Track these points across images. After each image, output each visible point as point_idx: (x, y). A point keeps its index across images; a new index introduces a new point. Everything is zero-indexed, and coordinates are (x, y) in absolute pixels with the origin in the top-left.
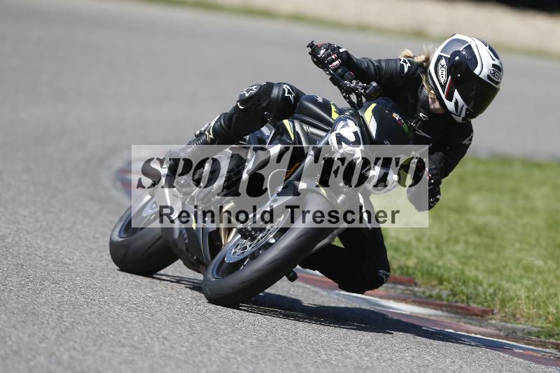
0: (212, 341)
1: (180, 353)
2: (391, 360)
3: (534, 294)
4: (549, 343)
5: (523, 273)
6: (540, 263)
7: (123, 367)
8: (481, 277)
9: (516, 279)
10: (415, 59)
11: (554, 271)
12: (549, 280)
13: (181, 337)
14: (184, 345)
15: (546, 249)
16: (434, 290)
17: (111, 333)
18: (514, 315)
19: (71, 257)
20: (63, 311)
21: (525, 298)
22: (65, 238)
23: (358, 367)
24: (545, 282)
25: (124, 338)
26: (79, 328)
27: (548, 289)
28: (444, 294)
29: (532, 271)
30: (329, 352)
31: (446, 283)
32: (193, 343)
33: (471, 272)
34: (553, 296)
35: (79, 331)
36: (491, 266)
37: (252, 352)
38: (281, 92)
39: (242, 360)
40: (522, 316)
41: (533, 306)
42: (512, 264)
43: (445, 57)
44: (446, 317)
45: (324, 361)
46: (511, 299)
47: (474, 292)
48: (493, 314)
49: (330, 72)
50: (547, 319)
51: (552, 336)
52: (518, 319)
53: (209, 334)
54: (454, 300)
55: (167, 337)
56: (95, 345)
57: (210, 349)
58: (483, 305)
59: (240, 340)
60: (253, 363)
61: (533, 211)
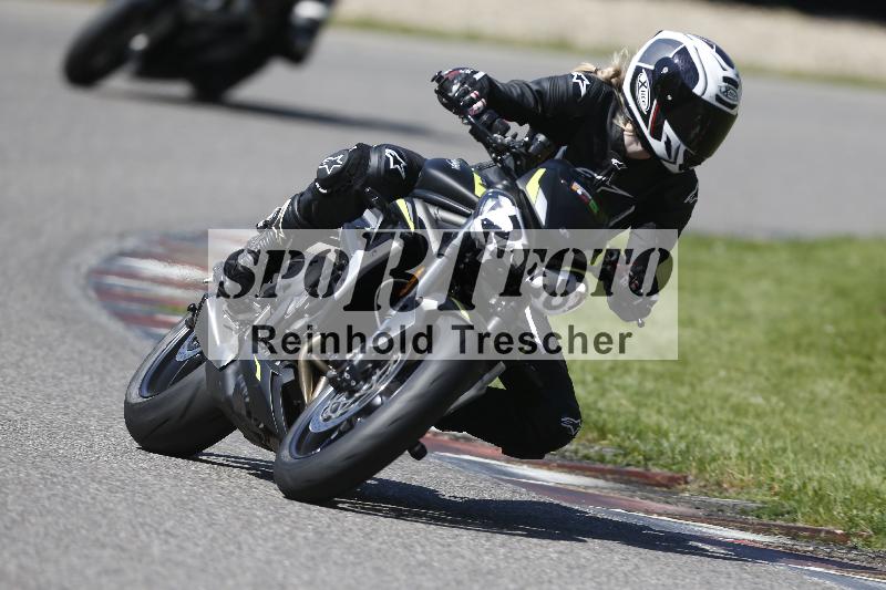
0: (244, 537)
1: (193, 556)
2: (527, 558)
3: (749, 449)
4: (775, 526)
5: (731, 417)
6: (758, 400)
7: (104, 580)
8: (665, 425)
9: (722, 427)
10: (599, 74)
11: (782, 413)
12: (774, 427)
13: (195, 530)
14: (200, 543)
15: (767, 379)
16: (592, 447)
17: (82, 527)
18: (719, 484)
19: (18, 410)
20: (7, 494)
21: (737, 458)
22: (8, 379)
23: (474, 571)
24: (767, 431)
25: (105, 535)
26: (33, 520)
27: (772, 440)
28: (609, 453)
29: (746, 414)
30: (428, 549)
31: (610, 436)
32: (214, 539)
33: (650, 418)
34: (780, 453)
35: (33, 525)
36: (682, 407)
37: (307, 551)
38: (383, 163)
39: (292, 564)
40: (732, 486)
41: (750, 469)
42: (714, 403)
43: (646, 69)
44: (612, 489)
45: (421, 564)
46: (714, 459)
47: (656, 448)
48: (686, 483)
49: (470, 121)
50: (771, 488)
51: (778, 515)
52: (726, 490)
53: (238, 525)
54: (625, 463)
55: (172, 531)
56: (58, 546)
57: (240, 548)
58: (671, 470)
59: (287, 533)
60: (309, 568)
61: (748, 318)
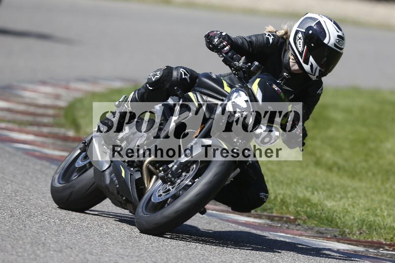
10: (277, 33)
38: (179, 75)
43: (301, 31)
49: (223, 55)
